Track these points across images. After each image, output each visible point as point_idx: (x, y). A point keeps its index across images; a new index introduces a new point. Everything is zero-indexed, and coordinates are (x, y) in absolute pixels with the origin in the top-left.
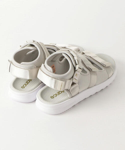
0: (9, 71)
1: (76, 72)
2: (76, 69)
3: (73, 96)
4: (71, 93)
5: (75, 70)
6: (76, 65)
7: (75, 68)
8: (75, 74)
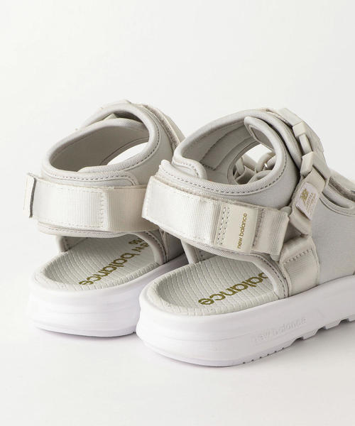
0: (31, 215)
1: (304, 185)
2: (302, 171)
3: (295, 291)
4: (286, 276)
5: (298, 175)
6: (303, 153)
7: (297, 168)
8: (299, 192)
